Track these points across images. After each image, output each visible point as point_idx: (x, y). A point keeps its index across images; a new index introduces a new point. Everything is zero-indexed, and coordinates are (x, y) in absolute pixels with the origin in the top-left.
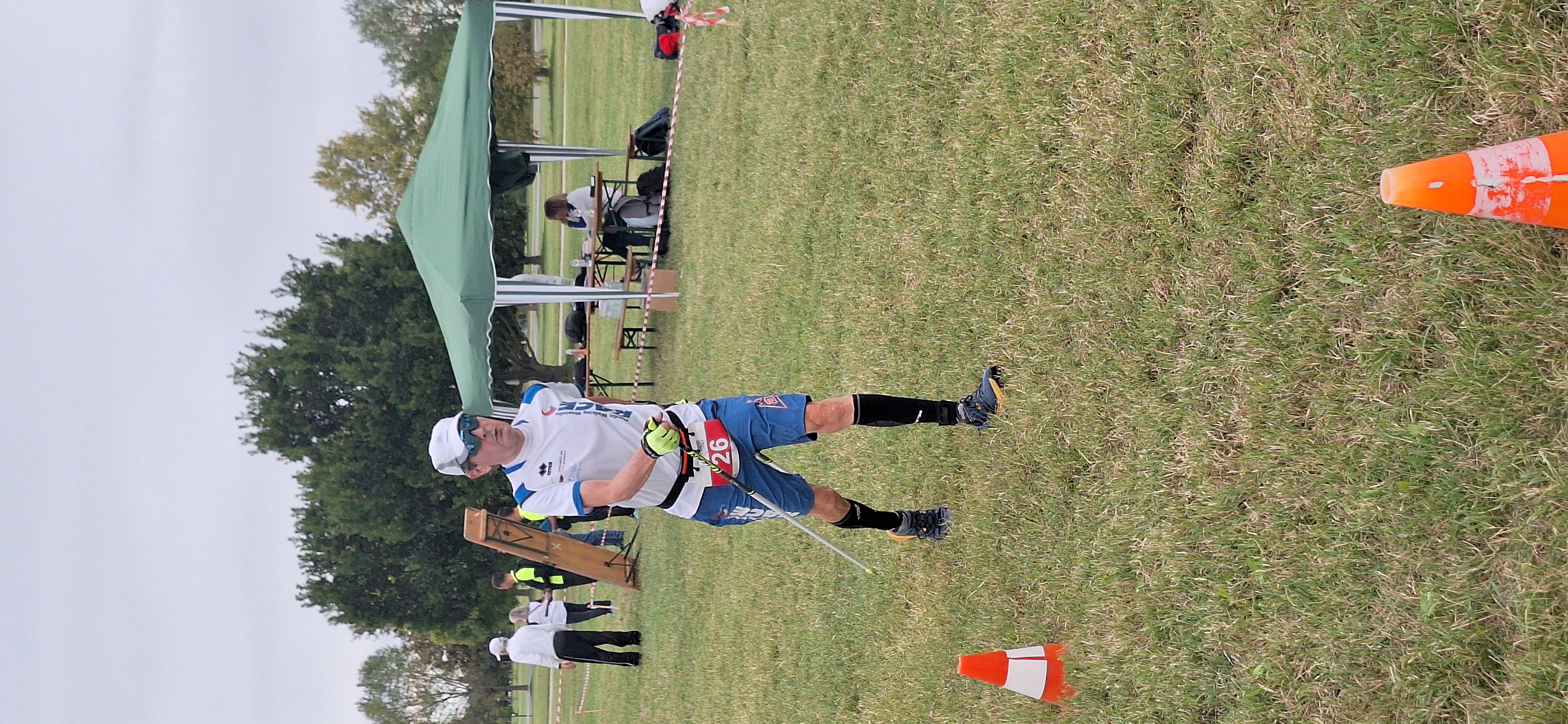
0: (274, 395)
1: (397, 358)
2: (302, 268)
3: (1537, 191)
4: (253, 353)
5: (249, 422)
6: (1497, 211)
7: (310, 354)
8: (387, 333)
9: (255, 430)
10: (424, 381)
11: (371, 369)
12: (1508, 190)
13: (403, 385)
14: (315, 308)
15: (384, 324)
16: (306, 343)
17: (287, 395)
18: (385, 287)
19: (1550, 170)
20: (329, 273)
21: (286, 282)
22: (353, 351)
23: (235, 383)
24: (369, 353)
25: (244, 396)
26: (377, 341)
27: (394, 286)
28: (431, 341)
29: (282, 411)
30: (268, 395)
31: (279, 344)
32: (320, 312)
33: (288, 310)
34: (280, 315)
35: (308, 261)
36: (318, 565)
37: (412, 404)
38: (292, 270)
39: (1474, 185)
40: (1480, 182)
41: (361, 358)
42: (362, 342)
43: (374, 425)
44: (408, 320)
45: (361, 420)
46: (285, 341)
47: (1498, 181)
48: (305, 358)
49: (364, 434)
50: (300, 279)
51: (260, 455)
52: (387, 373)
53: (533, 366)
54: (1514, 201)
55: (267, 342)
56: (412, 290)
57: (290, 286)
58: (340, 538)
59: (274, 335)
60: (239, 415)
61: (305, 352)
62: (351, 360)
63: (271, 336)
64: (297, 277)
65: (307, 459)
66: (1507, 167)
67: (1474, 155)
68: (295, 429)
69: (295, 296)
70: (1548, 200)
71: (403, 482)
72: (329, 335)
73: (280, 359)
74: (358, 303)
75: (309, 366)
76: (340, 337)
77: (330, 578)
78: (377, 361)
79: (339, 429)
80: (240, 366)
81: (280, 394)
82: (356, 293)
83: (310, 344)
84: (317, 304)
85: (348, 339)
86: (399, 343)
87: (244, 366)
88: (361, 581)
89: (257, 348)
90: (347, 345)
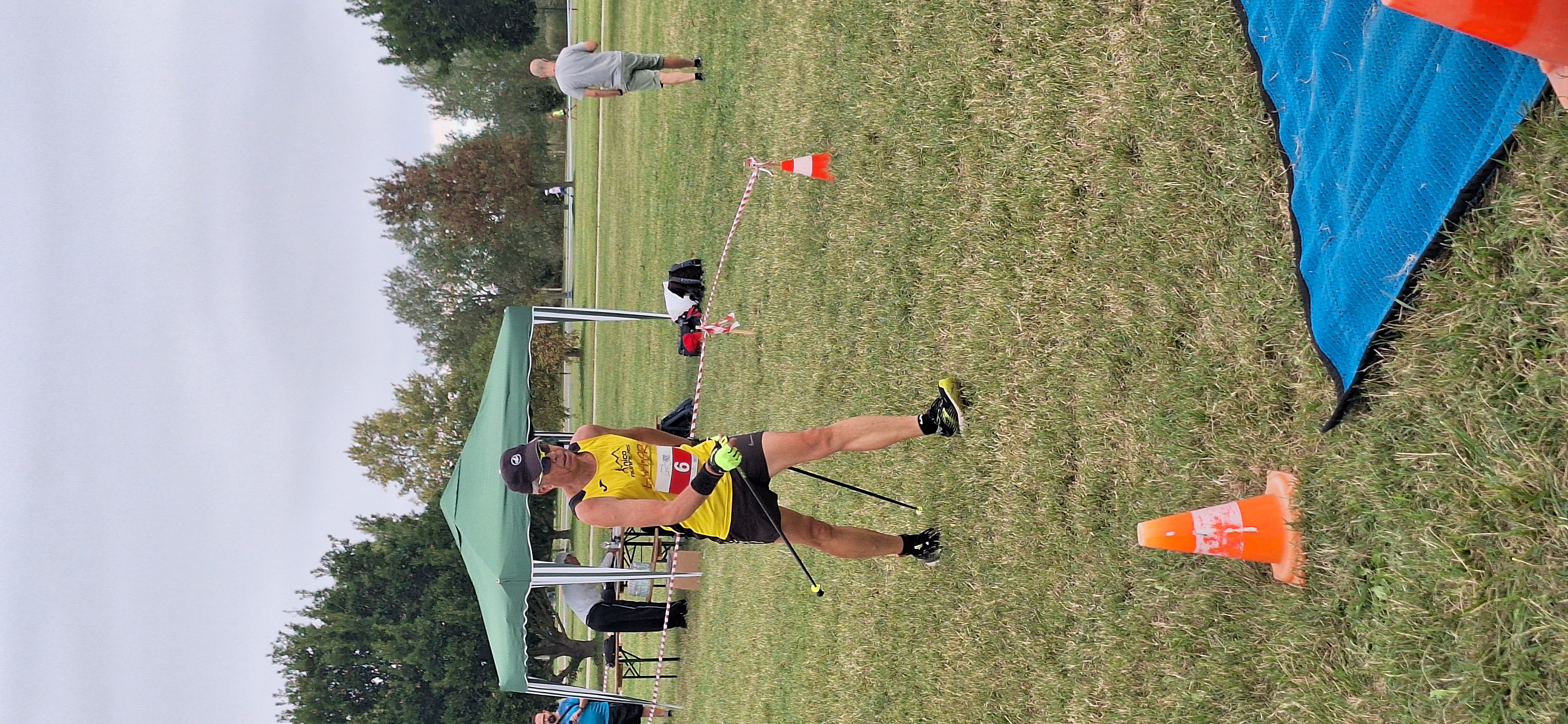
0: (311, 674)
1: (431, 635)
2: (341, 548)
3: (1234, 538)
4: (292, 632)
5: (287, 700)
6: (1211, 551)
7: (347, 633)
8: (422, 610)
9: (292, 707)
10: (457, 658)
11: (406, 646)
12: (1216, 537)
13: (437, 663)
14: (353, 587)
15: (419, 602)
16: (344, 621)
17: (324, 673)
18: (421, 566)
19: (1242, 523)
20: (366, 553)
21: (325, 562)
22: (390, 629)
23: (274, 662)
24: (404, 630)
25: (281, 674)
26: (412, 618)
27: (430, 565)
28: (464, 618)
29: (318, 689)
30: (305, 673)
31: (318, 623)
32: (358, 591)
33: (326, 590)
34: (319, 594)
35: (348, 541)
37: (446, 682)
38: (332, 550)
39: (1194, 533)
40: (1198, 532)
41: (397, 636)
42: (397, 621)
43: (409, 701)
44: (442, 598)
45: (396, 697)
46: (322, 620)
47: (1210, 532)
48: (342, 637)
49: (396, 712)
50: (339, 559)
52: (421, 650)
53: (564, 642)
54: (1220, 544)
55: (306, 622)
56: (448, 568)
57: (328, 566)
59: (313, 615)
60: (277, 693)
61: (342, 630)
62: (386, 639)
63: (311, 616)
64: (337, 557)
66: (1215, 522)
67: (1194, 513)
68: (330, 708)
69: (334, 576)
70: (1242, 544)
72: (367, 613)
73: (318, 638)
74: (394, 582)
75: (345, 645)
76: (376, 616)
78: (411, 638)
79: (373, 708)
80: (279, 645)
81: (316, 672)
82: (393, 572)
83: (347, 621)
84: (355, 583)
85: (384, 617)
86: (433, 621)
87: (284, 645)
89: (296, 628)
90: (383, 623)
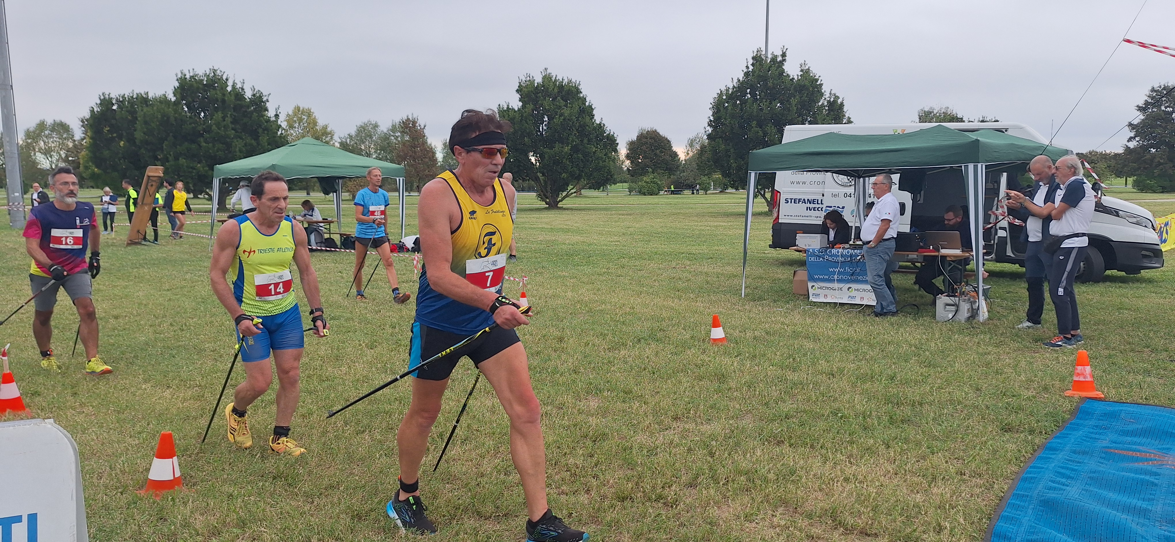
0: (205, 85)
1: (226, 138)
2: (265, 99)
4: (224, 78)
5: (191, 74)
7: (225, 101)
8: (238, 134)
10: (216, 149)
11: (220, 127)
13: (213, 140)
14: (247, 104)
16: (230, 100)
17: (206, 91)
18: (259, 133)
20: (263, 110)
21: (258, 92)
22: (229, 119)
23: (210, 69)
24: (228, 126)
25: (204, 72)
26: (233, 129)
28: (235, 152)
29: (198, 88)
30: (205, 83)
31: (229, 89)
32: (246, 106)
33: (245, 92)
34: (243, 89)
35: (268, 101)
36: (121, 102)
37: (204, 144)
38: (264, 95)
41: (225, 123)
42: (231, 123)
43: (194, 128)
45: (195, 123)
46: (231, 91)
48: (223, 99)
49: (188, 123)
51: (176, 78)
52: (219, 133)
55: (230, 83)
56: (258, 144)
57: (256, 94)
58: (135, 112)
59: (233, 86)
60: (195, 70)
61: (226, 99)
62: (224, 119)
64: (261, 97)
65: (173, 99)
68: (188, 93)
69: (252, 96)
71: (166, 140)
72: (235, 109)
73: (222, 88)
74: (250, 122)
75: (220, 100)
76: (234, 114)
77: (115, 107)
78: (224, 129)
79: (190, 113)
80: (218, 72)
81: (206, 88)
82: (255, 121)
84: (249, 105)
85: (234, 117)
86: (232, 139)
88: (113, 122)
89: (227, 79)
90: (231, 117)
